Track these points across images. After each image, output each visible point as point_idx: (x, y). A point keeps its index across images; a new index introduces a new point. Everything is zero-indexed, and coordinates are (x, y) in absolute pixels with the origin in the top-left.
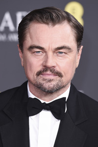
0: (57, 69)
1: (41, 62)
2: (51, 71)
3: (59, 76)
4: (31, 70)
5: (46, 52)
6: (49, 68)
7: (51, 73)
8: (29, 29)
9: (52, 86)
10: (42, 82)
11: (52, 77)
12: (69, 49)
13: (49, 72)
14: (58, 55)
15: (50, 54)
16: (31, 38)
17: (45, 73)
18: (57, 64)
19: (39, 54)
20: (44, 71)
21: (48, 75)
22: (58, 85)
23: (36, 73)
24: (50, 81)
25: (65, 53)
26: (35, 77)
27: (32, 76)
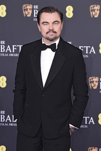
1: (48, 28)
3: (55, 33)
5: (49, 24)
7: (52, 32)
9: (53, 37)
10: (49, 36)
14: (54, 25)
18: (54, 28)
23: (46, 33)
25: (57, 24)
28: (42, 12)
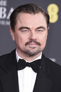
0: (38, 41)
1: (28, 37)
2: (34, 42)
3: (39, 45)
4: (21, 42)
5: (30, 30)
6: (33, 40)
7: (34, 43)
8: (19, 17)
9: (35, 51)
10: (29, 49)
11: (35, 46)
12: (44, 28)
13: (33, 43)
14: (37, 32)
15: (33, 31)
16: (20, 22)
17: (30, 43)
18: (38, 38)
19: (26, 32)
20: (30, 42)
21: (33, 44)
22: (38, 50)
23: (25, 43)
24: (34, 48)
25: (42, 31)
26: (24, 46)
27: (22, 45)
28: (19, 12)
